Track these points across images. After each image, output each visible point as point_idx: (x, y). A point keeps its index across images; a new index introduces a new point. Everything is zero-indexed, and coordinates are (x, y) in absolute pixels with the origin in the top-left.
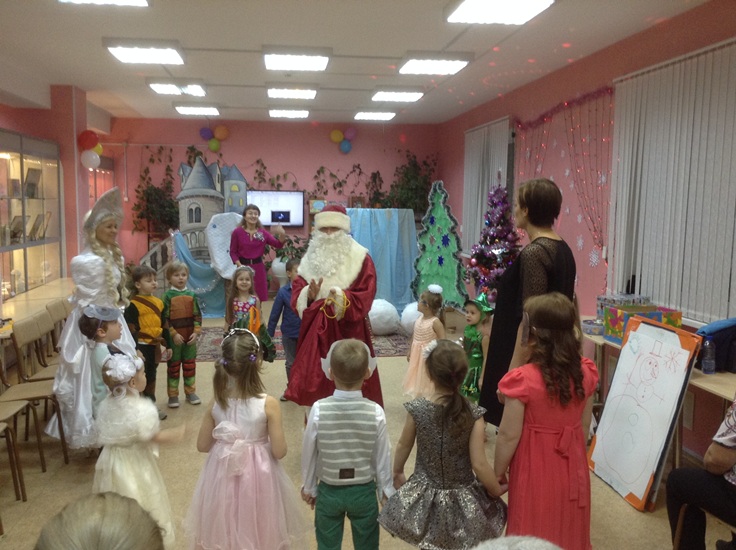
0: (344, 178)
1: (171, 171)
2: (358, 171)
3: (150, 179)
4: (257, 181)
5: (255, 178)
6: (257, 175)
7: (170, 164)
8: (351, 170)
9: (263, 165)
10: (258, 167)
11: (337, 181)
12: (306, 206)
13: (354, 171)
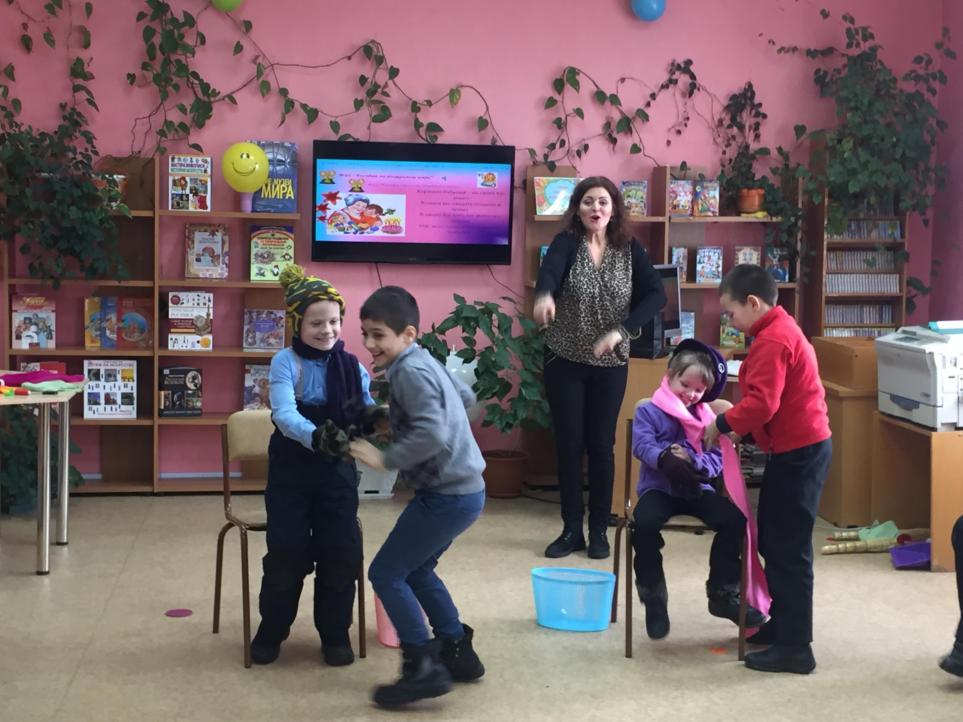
0: (641, 106)
1: (88, 77)
2: (683, 80)
3: (17, 103)
4: (365, 112)
5: (358, 104)
6: (362, 95)
7: (84, 55)
8: (664, 78)
9: (380, 60)
10: (367, 71)
11: (616, 116)
12: (518, 195)
13: (672, 82)
